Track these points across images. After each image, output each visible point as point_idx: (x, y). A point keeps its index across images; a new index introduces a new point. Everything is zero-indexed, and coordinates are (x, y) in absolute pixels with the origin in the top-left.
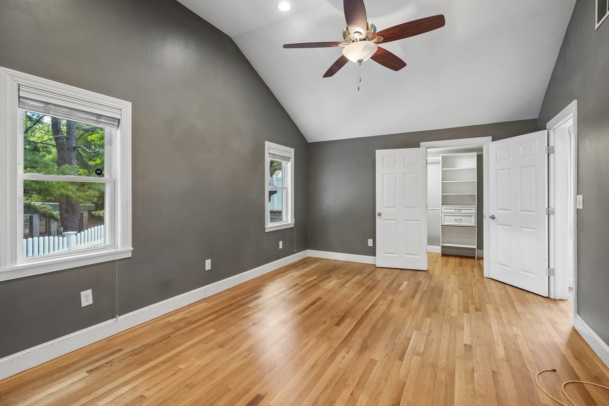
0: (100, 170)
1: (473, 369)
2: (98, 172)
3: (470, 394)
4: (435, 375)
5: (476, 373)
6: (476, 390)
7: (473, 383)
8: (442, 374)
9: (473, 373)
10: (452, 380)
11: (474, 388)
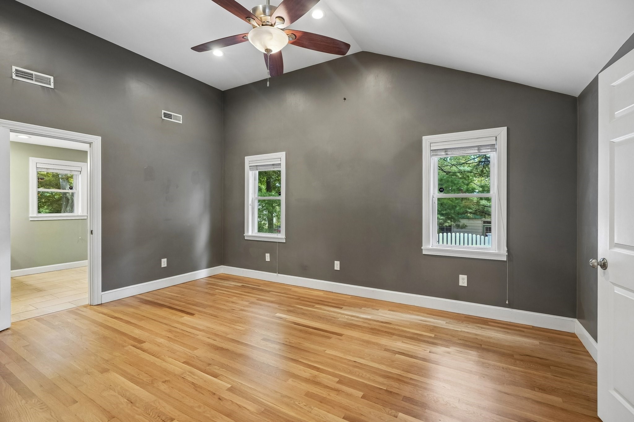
0: (442, 188)
1: (132, 403)
2: (441, 190)
3: (112, 385)
4: (149, 374)
5: (126, 402)
6: (111, 391)
7: (119, 393)
8: (147, 379)
9: (128, 400)
10: (135, 382)
11: (114, 391)
